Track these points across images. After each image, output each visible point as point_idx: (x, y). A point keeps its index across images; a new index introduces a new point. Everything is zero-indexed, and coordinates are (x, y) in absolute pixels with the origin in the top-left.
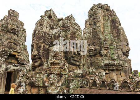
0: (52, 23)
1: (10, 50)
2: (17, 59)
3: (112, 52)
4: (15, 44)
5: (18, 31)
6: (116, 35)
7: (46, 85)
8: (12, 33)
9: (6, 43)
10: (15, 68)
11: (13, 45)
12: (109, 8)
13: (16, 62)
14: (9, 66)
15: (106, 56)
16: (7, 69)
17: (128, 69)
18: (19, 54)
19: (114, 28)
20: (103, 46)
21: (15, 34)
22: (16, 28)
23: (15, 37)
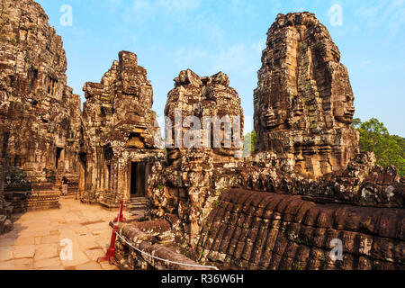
0: (191, 93)
1: (131, 126)
2: (142, 139)
3: (312, 119)
4: (136, 114)
5: (140, 91)
6: (323, 82)
7: (186, 185)
8: (131, 94)
9: (123, 115)
10: (142, 156)
11: (134, 117)
12: (312, 19)
13: (141, 145)
14: (132, 153)
15: (298, 127)
16: (130, 159)
17: (346, 150)
18: (145, 131)
19: (318, 68)
20: (292, 108)
21: (134, 95)
22: (136, 85)
23: (135, 101)
